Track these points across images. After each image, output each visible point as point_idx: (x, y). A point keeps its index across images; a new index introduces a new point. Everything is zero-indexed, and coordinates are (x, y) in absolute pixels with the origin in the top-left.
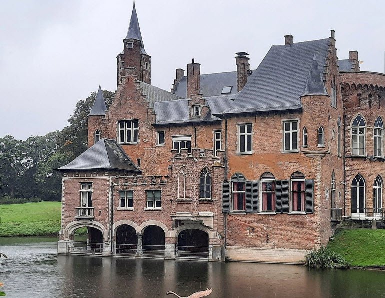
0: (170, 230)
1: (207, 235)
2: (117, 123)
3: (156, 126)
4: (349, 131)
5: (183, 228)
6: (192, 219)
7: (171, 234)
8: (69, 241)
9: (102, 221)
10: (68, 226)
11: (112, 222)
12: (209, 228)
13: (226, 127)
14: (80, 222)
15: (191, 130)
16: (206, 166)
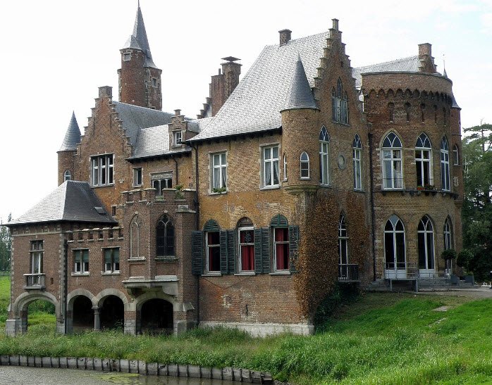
0: (130, 301)
1: (171, 306)
2: (90, 158)
3: (133, 161)
4: (378, 154)
5: (144, 298)
6: (146, 285)
7: (131, 306)
8: (20, 320)
9: (54, 291)
10: (17, 300)
11: (66, 292)
12: (173, 296)
13: (197, 158)
14: (32, 293)
15: (172, 163)
16: (166, 211)
